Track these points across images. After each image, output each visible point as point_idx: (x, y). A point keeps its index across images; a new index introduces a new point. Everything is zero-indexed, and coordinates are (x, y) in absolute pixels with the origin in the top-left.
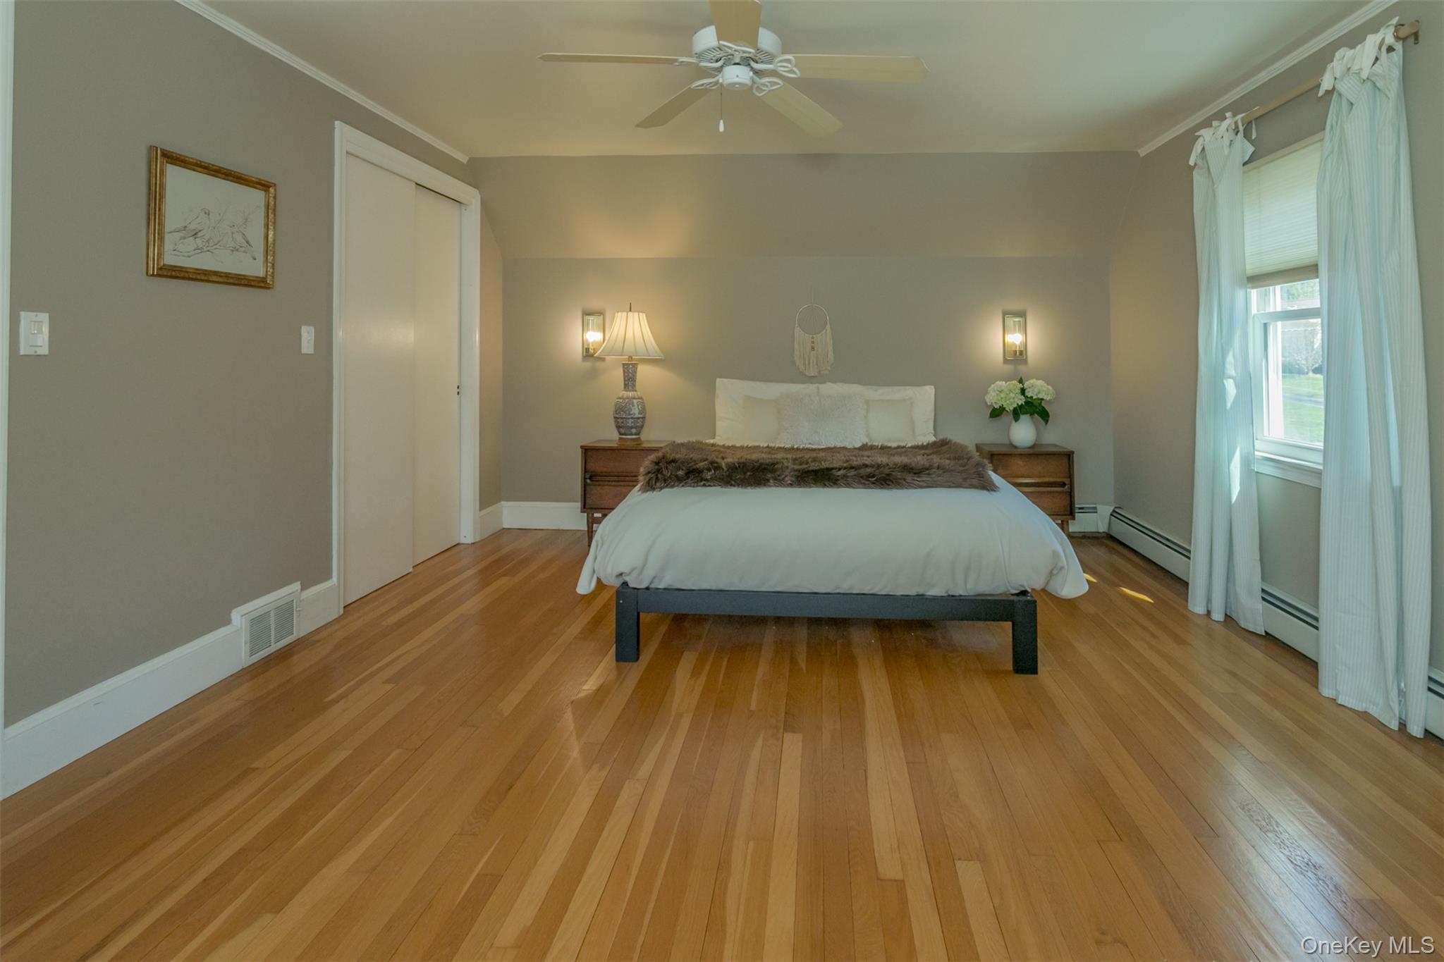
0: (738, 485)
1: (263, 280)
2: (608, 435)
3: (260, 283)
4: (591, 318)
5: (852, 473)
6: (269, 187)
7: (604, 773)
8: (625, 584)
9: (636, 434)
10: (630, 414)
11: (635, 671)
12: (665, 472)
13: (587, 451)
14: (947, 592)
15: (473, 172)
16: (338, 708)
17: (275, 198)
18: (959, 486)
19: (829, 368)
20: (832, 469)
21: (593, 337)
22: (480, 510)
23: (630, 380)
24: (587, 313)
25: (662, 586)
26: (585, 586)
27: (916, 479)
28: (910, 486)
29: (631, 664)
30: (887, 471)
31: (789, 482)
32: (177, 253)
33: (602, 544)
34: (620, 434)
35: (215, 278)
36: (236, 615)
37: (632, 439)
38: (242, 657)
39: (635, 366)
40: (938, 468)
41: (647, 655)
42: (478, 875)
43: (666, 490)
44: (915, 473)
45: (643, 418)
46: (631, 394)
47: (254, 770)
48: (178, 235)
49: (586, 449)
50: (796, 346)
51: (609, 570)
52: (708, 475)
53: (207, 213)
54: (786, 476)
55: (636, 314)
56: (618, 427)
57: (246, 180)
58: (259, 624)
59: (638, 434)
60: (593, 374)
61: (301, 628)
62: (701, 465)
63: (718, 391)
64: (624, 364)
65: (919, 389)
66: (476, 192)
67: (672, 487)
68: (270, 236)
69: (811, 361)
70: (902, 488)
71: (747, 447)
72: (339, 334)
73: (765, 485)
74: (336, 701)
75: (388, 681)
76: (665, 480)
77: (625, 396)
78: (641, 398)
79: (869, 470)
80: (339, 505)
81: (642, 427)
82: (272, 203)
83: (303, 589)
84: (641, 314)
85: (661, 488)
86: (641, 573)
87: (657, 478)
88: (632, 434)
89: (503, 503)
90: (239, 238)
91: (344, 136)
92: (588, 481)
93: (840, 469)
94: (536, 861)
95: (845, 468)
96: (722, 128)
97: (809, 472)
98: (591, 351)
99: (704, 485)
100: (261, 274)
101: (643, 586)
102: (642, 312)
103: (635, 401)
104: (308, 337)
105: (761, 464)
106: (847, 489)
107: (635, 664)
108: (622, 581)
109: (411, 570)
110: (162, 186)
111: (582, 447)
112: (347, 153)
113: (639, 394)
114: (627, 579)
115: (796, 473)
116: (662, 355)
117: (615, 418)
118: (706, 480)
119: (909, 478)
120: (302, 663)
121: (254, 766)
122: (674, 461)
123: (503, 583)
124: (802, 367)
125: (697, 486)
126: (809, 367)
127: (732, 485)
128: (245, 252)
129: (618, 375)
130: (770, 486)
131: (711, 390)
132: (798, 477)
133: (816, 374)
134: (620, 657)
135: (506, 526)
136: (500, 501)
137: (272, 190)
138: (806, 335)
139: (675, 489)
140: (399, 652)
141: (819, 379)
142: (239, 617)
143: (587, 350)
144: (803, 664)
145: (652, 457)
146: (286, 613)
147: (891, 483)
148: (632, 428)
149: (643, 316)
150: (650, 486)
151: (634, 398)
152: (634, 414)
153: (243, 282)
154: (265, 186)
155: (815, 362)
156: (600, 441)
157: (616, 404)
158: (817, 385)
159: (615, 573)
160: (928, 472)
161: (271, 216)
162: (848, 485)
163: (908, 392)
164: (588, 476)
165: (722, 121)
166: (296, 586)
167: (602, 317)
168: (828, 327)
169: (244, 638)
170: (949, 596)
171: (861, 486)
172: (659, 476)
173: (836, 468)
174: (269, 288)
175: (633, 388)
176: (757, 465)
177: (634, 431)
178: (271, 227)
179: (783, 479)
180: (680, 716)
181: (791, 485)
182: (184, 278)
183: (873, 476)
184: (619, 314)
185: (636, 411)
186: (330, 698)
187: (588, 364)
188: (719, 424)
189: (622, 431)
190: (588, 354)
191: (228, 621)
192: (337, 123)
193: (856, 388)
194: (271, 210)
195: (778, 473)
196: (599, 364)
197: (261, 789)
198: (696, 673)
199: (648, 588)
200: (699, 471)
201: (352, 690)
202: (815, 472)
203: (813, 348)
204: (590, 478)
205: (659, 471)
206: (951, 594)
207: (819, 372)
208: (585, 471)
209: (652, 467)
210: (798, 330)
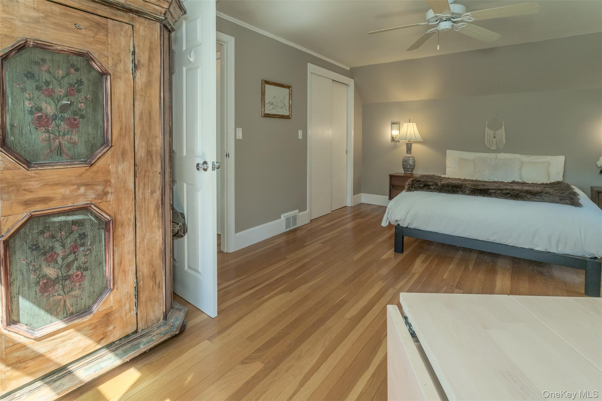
0: (445, 193)
1: (288, 116)
2: (401, 171)
3: (287, 117)
4: (394, 125)
5: (499, 192)
6: (290, 87)
7: (384, 284)
8: (399, 225)
9: (411, 171)
10: (408, 163)
11: (401, 257)
12: (415, 185)
13: (392, 177)
14: (546, 250)
15: (351, 73)
16: (308, 247)
17: (291, 90)
18: (557, 202)
19: (503, 146)
20: (489, 189)
21: (395, 133)
22: (354, 195)
23: (409, 149)
24: (393, 123)
25: (412, 227)
26: (384, 224)
27: (532, 197)
28: (529, 200)
29: (399, 254)
30: (517, 192)
31: (468, 193)
32: (269, 110)
33: (391, 209)
34: (405, 171)
35: (277, 117)
36: (282, 216)
37: (409, 173)
38: (283, 229)
39: (411, 144)
40: (546, 193)
41: (406, 253)
42: (341, 299)
43: (415, 192)
44: (533, 195)
45: (414, 165)
46: (409, 155)
47: (286, 258)
48: (268, 104)
49: (391, 176)
50: (486, 136)
51: (392, 219)
52: (432, 187)
53: (275, 97)
54: (467, 191)
55: (412, 123)
56: (404, 168)
57: (285, 86)
58: (288, 219)
59: (412, 171)
60: (395, 147)
61: (299, 224)
62: (430, 183)
63: (447, 155)
64: (406, 144)
65: (555, 157)
66: (353, 80)
67: (418, 191)
68: (290, 103)
69: (493, 143)
70: (524, 201)
71: (455, 179)
72: (309, 132)
73: (456, 193)
74: (307, 245)
75: (321, 243)
76: (415, 188)
77: (407, 156)
78: (413, 157)
79: (507, 191)
80: (309, 187)
81: (413, 168)
82: (291, 92)
83: (299, 212)
84: (414, 123)
85: (413, 191)
86: (404, 221)
87: (412, 187)
88: (409, 171)
89: (362, 194)
90: (282, 104)
91: (311, 67)
92: (392, 188)
93: (493, 190)
94: (358, 301)
95: (495, 189)
96: (438, 48)
97: (478, 190)
98: (394, 138)
99: (431, 191)
100: (288, 115)
101: (405, 226)
102: (415, 123)
103: (411, 158)
104: (300, 133)
105: (456, 185)
106: (495, 198)
107: (401, 254)
108: (398, 224)
109: (330, 212)
110: (265, 91)
111: (389, 175)
112: (311, 73)
113: (413, 155)
114: (399, 223)
115: (472, 190)
116: (422, 140)
117: (403, 164)
118: (432, 189)
119: (529, 196)
120: (299, 234)
121: (287, 257)
122: (419, 181)
123: (359, 221)
124: (488, 146)
125: (428, 191)
126: (492, 146)
127: (442, 192)
128: (284, 108)
129: (405, 148)
130: (459, 194)
131: (445, 155)
132: (472, 191)
133: (496, 149)
134: (396, 251)
135: (362, 202)
136: (361, 193)
137: (291, 88)
138: (491, 131)
139: (419, 191)
140: (325, 236)
141: (497, 151)
142: (283, 217)
143: (393, 138)
144: (471, 267)
145: (411, 179)
146: (295, 218)
147: (518, 198)
148: (409, 169)
149: (415, 124)
150: (409, 190)
151: (410, 157)
152: (410, 163)
153: (284, 117)
154: (289, 87)
155: (495, 143)
156: (397, 173)
157: (403, 159)
158: (496, 154)
159: (394, 220)
160: (540, 194)
161: (291, 96)
162: (496, 197)
163: (548, 158)
164: (391, 186)
165: (438, 45)
166: (297, 211)
167: (399, 125)
168: (503, 127)
169: (284, 223)
170: (547, 252)
171: (503, 197)
172: (413, 186)
173: (491, 189)
174: (290, 119)
175: (410, 153)
176: (454, 185)
177: (410, 170)
178: (290, 100)
179: (465, 192)
180: (414, 274)
181: (469, 194)
182: (270, 117)
183: (509, 194)
184: (405, 123)
185: (411, 162)
186: (306, 244)
187: (393, 143)
188: (447, 169)
189: (406, 170)
190: (393, 139)
191: (280, 218)
192: (308, 64)
193: (518, 156)
194: (290, 94)
195: (463, 189)
196: (398, 143)
197: (288, 263)
198: (424, 261)
199: (407, 227)
200: (429, 186)
201: (311, 244)
202: (481, 190)
203: (495, 137)
204: (392, 187)
205: (413, 184)
206: (548, 251)
207: (498, 148)
208: (391, 184)
209: (411, 183)
210: (487, 129)
